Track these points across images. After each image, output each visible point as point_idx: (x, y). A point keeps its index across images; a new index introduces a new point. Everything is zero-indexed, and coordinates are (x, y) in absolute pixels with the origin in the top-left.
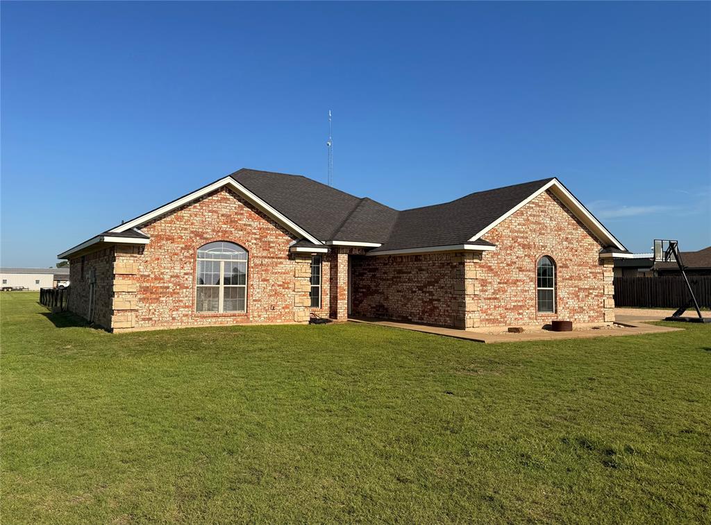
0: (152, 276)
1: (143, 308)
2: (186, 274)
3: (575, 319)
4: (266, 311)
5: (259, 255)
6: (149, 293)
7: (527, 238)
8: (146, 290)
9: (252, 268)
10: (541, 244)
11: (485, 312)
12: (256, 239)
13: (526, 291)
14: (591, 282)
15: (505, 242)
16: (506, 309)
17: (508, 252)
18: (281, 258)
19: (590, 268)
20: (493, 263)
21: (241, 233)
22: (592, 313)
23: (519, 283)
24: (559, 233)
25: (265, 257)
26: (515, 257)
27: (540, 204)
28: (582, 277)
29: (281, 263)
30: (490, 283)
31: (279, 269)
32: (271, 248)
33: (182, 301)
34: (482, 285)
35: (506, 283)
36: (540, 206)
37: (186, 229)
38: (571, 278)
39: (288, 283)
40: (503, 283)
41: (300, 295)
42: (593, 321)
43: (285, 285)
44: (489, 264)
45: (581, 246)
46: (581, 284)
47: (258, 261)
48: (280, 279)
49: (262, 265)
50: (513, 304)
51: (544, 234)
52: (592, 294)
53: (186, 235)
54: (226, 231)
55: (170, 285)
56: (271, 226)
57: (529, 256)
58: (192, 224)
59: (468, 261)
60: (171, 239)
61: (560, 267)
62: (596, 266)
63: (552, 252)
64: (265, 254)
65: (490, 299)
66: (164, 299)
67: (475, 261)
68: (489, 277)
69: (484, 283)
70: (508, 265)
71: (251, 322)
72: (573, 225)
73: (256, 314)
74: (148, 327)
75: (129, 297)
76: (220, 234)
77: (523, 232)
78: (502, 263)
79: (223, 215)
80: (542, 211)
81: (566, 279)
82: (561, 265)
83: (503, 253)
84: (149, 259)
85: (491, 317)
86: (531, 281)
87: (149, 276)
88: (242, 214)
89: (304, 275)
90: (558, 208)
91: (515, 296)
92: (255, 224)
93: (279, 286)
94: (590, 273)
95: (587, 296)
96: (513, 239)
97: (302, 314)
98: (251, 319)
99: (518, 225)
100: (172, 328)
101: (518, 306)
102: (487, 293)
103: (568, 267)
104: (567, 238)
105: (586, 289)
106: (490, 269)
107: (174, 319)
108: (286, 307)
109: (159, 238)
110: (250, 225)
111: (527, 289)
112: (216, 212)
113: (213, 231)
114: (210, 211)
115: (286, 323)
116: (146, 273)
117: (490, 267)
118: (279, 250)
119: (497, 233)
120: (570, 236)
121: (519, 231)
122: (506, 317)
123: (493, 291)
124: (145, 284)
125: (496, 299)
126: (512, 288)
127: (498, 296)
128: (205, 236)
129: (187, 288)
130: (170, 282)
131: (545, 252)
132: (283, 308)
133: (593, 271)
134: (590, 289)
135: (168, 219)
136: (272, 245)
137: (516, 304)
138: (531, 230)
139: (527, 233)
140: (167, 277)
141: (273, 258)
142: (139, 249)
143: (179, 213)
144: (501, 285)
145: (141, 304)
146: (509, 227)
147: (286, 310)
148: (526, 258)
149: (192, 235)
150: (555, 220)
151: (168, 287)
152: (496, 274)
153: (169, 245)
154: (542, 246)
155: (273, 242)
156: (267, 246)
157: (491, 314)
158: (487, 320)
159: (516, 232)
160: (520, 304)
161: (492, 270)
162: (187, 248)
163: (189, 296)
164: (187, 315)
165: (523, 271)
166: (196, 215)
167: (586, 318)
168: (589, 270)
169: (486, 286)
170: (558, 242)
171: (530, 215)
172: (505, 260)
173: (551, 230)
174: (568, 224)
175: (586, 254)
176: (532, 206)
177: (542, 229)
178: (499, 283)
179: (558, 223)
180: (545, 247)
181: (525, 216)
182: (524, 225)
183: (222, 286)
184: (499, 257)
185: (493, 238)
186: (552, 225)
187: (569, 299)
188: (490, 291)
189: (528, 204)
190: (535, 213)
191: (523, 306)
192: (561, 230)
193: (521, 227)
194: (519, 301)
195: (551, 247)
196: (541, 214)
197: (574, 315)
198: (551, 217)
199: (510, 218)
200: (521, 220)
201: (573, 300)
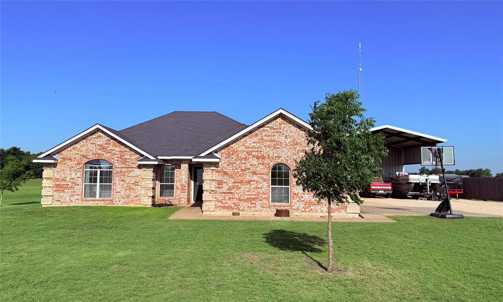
0: (61, 179)
1: (56, 195)
2: (77, 178)
3: (312, 210)
4: (124, 198)
5: (120, 166)
6: (59, 187)
7: (261, 151)
8: (57, 186)
9: (115, 174)
10: (276, 155)
11: (221, 201)
12: (118, 157)
13: (259, 188)
15: (240, 155)
16: (241, 200)
17: (243, 162)
18: (133, 168)
20: (229, 170)
21: (109, 154)
23: (252, 183)
24: (295, 146)
25: (123, 168)
26: (249, 165)
27: (275, 127)
29: (133, 171)
30: (226, 182)
31: (132, 174)
32: (127, 162)
33: (75, 192)
34: (218, 184)
35: (240, 183)
36: (274, 129)
37: (78, 154)
39: (137, 182)
40: (237, 183)
41: (145, 190)
43: (136, 184)
44: (225, 170)
47: (119, 170)
48: (133, 180)
49: (121, 172)
50: (247, 197)
51: (278, 148)
53: (78, 157)
54: (100, 154)
55: (70, 183)
56: (127, 150)
57: (263, 164)
58: (81, 151)
59: (205, 168)
60: (70, 159)
63: (287, 160)
64: (123, 166)
65: (225, 193)
66: (66, 190)
67: (211, 168)
68: (225, 179)
69: (220, 183)
70: (242, 170)
71: (114, 204)
73: (117, 200)
74: (58, 204)
75: (49, 189)
76: (96, 156)
77: (258, 148)
78: (236, 169)
79: (98, 145)
80: (276, 132)
83: (238, 162)
84: (59, 170)
85: (226, 205)
86: (265, 181)
87: (59, 179)
88: (109, 144)
89: (148, 177)
90: (294, 129)
91: (248, 191)
92: (117, 149)
93: (132, 184)
96: (247, 153)
97: (147, 201)
98: (114, 203)
99: (253, 143)
100: (70, 205)
101: (251, 198)
102: (222, 189)
104: (304, 150)
106: (226, 173)
107: (71, 201)
108: (137, 196)
109: (64, 159)
110: (114, 150)
111: (260, 186)
112: (94, 144)
113: (93, 154)
114: (91, 144)
115: (136, 206)
116: (58, 177)
117: (226, 172)
118: (132, 163)
119: (233, 149)
121: (254, 147)
122: (239, 205)
123: (228, 188)
124: (57, 183)
125: (230, 193)
126: (247, 186)
127: (232, 191)
128: (88, 157)
129: (78, 185)
131: (279, 161)
132: (134, 197)
135: (69, 149)
136: (127, 160)
137: (249, 197)
138: (265, 146)
139: (261, 148)
140: (68, 179)
141: (128, 168)
142: (54, 165)
143: (75, 146)
144: (236, 184)
145: (55, 193)
146: (244, 145)
147: (137, 198)
148: (260, 165)
149: (81, 157)
150: (291, 138)
151: (69, 185)
152: (231, 177)
153: (69, 163)
154: (276, 157)
155: (128, 159)
156: (125, 161)
157: (226, 203)
158: (222, 206)
159: (250, 148)
160: (253, 197)
161: (227, 174)
162: (78, 164)
163: (80, 189)
164: (78, 199)
165: (257, 174)
166: (83, 146)
169: (222, 184)
170: (294, 153)
171: (265, 136)
172: (240, 167)
173: (286, 145)
176: (266, 129)
177: (276, 145)
178: (234, 183)
179: (294, 140)
180: (279, 157)
181: (259, 137)
182: (259, 143)
183: (98, 184)
184: (234, 165)
185: (229, 153)
186: (288, 142)
187: (304, 194)
188: (225, 188)
189: (262, 129)
190: (269, 134)
191: (256, 198)
192: (297, 144)
193: (255, 144)
194: (252, 195)
195: (286, 157)
196: (275, 134)
197: (310, 206)
198: (286, 136)
199: (245, 139)
200: (256, 139)
201: (309, 196)
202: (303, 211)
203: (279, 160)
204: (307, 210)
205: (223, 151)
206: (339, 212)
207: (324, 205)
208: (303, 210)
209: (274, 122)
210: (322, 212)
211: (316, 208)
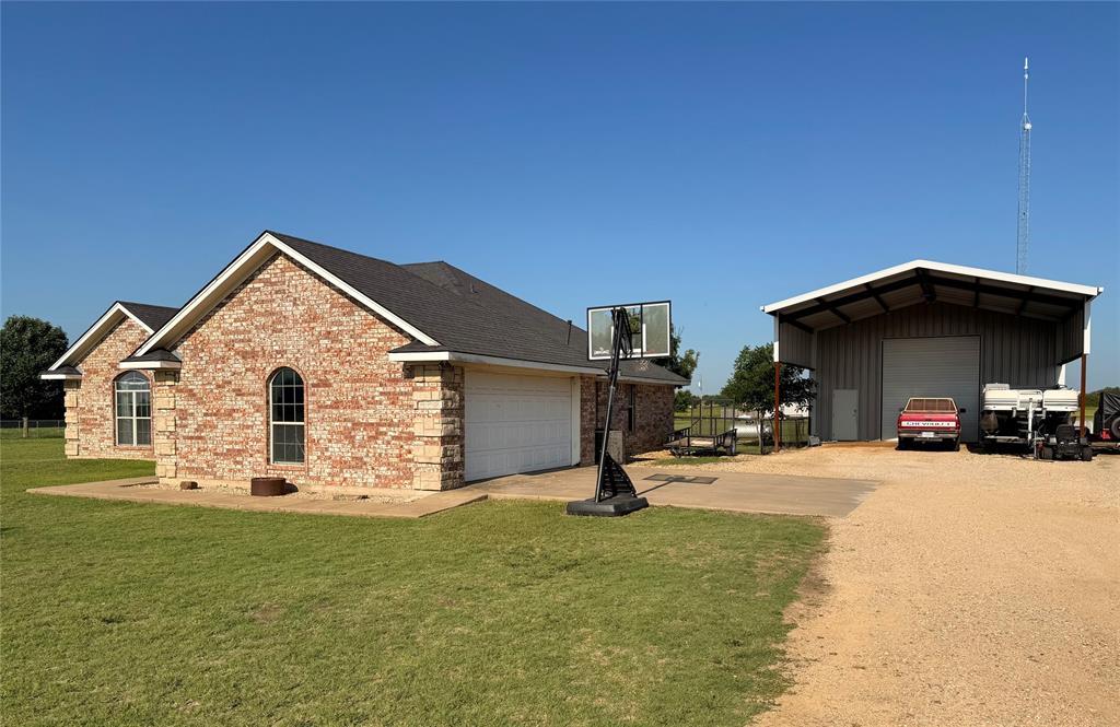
0: (87, 408)
1: (83, 437)
3: (345, 479)
6: (86, 424)
7: (250, 340)
8: (84, 421)
10: (277, 348)
11: (186, 457)
13: (248, 427)
14: (385, 410)
15: (215, 350)
16: (216, 454)
17: (219, 366)
19: (381, 385)
20: (196, 385)
22: (383, 470)
23: (235, 415)
24: (312, 325)
26: (229, 374)
27: (273, 280)
28: (363, 403)
30: (192, 414)
33: (105, 433)
34: (180, 418)
35: (215, 415)
36: (273, 284)
37: (105, 361)
38: (336, 405)
40: (211, 415)
42: (385, 486)
44: (190, 387)
45: (360, 345)
46: (358, 415)
50: (227, 447)
51: (281, 331)
52: (385, 434)
53: (105, 367)
55: (98, 417)
57: (253, 370)
58: (109, 355)
59: (158, 384)
60: (96, 372)
61: (314, 385)
62: (396, 381)
63: (297, 360)
65: (191, 438)
66: (95, 430)
67: (167, 383)
68: (191, 406)
69: (183, 415)
70: (218, 386)
72: (343, 306)
74: (85, 455)
75: (74, 427)
77: (244, 332)
78: (208, 384)
79: (130, 343)
80: (277, 292)
81: (326, 407)
82: (315, 381)
83: (211, 368)
84: (83, 392)
85: (193, 465)
86: (257, 411)
87: (85, 408)
90: (309, 281)
91: (230, 435)
94: (381, 394)
95: (375, 438)
96: (226, 346)
99: (235, 320)
100: (100, 458)
101: (234, 450)
102: (187, 430)
103: (330, 385)
104: (329, 333)
105: (372, 424)
106: (191, 394)
107: (101, 449)
109: (89, 371)
111: (250, 423)
112: (124, 341)
114: (120, 341)
116: (83, 406)
117: (191, 390)
119: (201, 339)
120: (335, 328)
121: (237, 332)
122: (215, 466)
123: (196, 426)
124: (83, 416)
125: (200, 438)
126: (226, 423)
127: (203, 434)
128: (117, 367)
129: (108, 420)
130: (97, 414)
131: (282, 362)
133: (389, 389)
134: (379, 425)
135: (93, 353)
137: (231, 447)
138: (257, 327)
139: (250, 332)
140: (95, 410)
143: (101, 347)
144: (208, 418)
145: (81, 434)
146: (220, 328)
148: (249, 373)
149: (110, 367)
150: (303, 304)
151: (97, 420)
152: (200, 402)
153: (96, 379)
154: (277, 352)
157: (193, 461)
158: (186, 469)
159: (231, 333)
160: (237, 447)
161: (194, 395)
162: (106, 379)
163: (110, 427)
164: (110, 447)
165: (243, 395)
166: (111, 346)
167: (371, 480)
168: (381, 389)
169: (186, 419)
171: (256, 302)
172: (214, 379)
173: (296, 322)
174: (332, 307)
175: (371, 358)
176: (256, 285)
177: (277, 323)
178: (206, 415)
179: (310, 308)
180: (282, 352)
181: (246, 306)
182: (245, 320)
183: (135, 418)
184: (205, 375)
185: (196, 348)
186: (297, 313)
187: (330, 441)
188: (192, 424)
189: (250, 286)
190: (264, 297)
191: (243, 450)
192: (315, 319)
193: (239, 324)
194: (236, 443)
195: (295, 351)
196: (274, 297)
197: (341, 471)
198: (295, 299)
199: (221, 313)
200: (239, 312)
201: (340, 445)
202: (328, 483)
203: (282, 360)
204: (336, 479)
205: (185, 343)
206: (399, 488)
207: (369, 468)
208: (329, 479)
209: (272, 267)
210: (365, 484)
211: (354, 475)
